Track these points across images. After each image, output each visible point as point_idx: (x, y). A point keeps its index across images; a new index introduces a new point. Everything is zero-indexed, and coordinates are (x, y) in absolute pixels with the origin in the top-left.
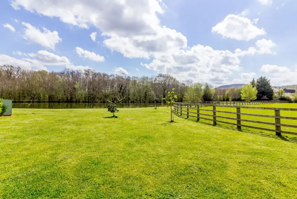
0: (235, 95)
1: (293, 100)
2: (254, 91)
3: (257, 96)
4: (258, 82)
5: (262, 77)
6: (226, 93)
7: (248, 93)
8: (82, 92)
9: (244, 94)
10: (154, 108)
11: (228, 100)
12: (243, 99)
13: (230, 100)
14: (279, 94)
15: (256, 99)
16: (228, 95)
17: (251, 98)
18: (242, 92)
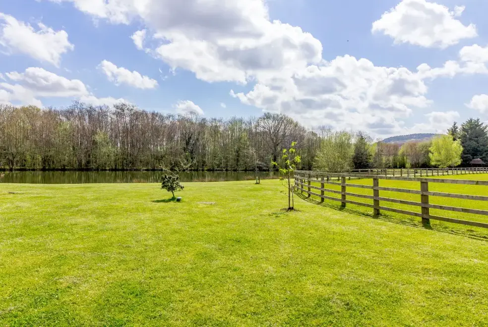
0: (417, 155)
2: (457, 147)
3: (462, 157)
4: (464, 130)
5: (471, 120)
6: (400, 152)
7: (443, 152)
8: (110, 151)
9: (436, 154)
10: (255, 181)
11: (403, 166)
12: (433, 163)
13: (408, 165)
15: (459, 163)
16: (403, 155)
17: (450, 163)
18: (432, 150)
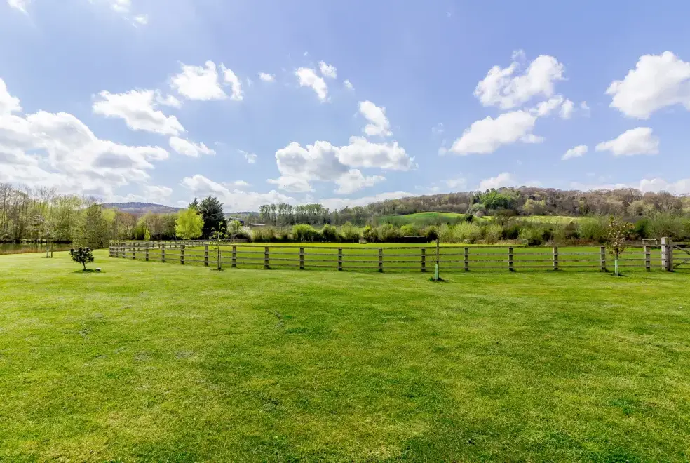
0: (158, 227)
1: (252, 238)
2: (199, 221)
3: (203, 230)
4: (204, 206)
5: (210, 198)
6: (139, 223)
7: (187, 225)
9: (180, 226)
11: (141, 237)
12: (178, 235)
13: (148, 236)
14: (234, 229)
15: (201, 235)
16: (143, 226)
17: (193, 235)
18: (178, 223)
